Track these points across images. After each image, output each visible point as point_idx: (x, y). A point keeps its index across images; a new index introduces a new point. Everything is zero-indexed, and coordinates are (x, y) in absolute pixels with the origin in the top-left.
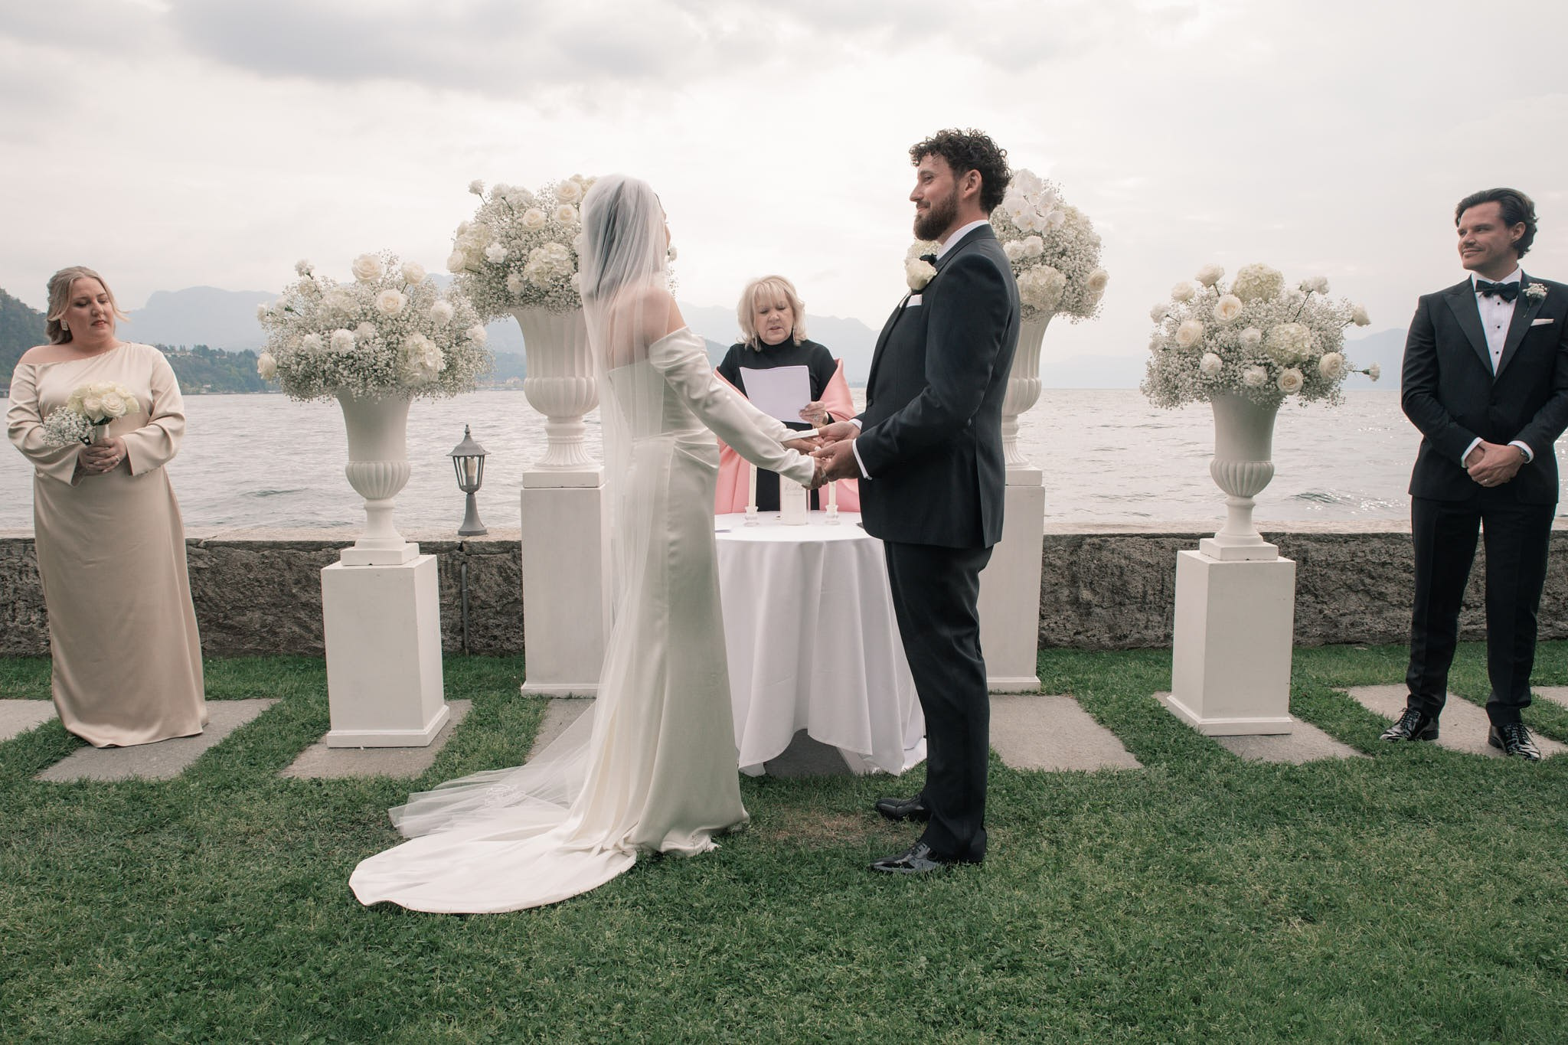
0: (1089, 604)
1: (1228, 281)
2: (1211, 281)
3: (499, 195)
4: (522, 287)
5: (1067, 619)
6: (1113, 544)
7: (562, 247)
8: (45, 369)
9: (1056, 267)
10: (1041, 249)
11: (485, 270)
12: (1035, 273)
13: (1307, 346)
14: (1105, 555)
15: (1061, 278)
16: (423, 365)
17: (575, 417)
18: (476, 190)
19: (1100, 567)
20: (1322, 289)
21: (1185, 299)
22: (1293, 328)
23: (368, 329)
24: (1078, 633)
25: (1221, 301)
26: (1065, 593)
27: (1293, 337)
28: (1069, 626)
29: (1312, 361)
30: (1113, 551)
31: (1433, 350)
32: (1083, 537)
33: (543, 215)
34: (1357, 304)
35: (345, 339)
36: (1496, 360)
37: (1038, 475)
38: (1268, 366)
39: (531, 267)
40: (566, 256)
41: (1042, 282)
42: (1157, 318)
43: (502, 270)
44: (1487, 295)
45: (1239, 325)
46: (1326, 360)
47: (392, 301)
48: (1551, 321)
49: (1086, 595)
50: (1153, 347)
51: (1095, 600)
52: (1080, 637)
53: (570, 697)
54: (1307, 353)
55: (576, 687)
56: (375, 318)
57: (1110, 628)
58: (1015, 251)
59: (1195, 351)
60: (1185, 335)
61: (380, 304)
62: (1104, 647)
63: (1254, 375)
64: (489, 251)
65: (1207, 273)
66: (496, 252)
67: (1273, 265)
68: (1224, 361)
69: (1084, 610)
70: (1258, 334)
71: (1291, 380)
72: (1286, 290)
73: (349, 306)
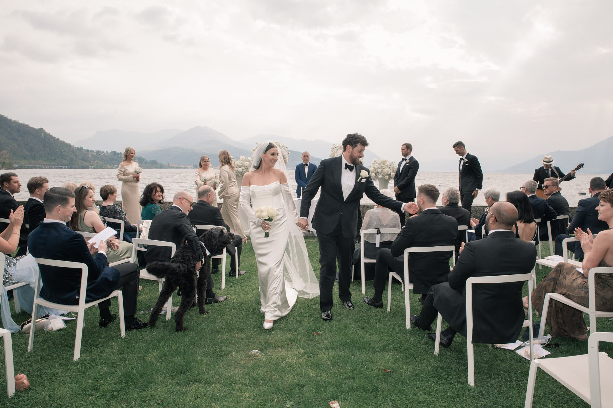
1: (379, 161)
2: (375, 161)
13: (389, 172)
18: (257, 143)
20: (392, 163)
22: (387, 169)
23: (242, 167)
29: (390, 174)
38: (383, 175)
45: (379, 168)
47: (247, 163)
54: (389, 173)
56: (244, 166)
61: (245, 164)
63: (380, 176)
68: (376, 174)
70: (381, 170)
71: (386, 177)
72: (387, 163)
73: (239, 164)
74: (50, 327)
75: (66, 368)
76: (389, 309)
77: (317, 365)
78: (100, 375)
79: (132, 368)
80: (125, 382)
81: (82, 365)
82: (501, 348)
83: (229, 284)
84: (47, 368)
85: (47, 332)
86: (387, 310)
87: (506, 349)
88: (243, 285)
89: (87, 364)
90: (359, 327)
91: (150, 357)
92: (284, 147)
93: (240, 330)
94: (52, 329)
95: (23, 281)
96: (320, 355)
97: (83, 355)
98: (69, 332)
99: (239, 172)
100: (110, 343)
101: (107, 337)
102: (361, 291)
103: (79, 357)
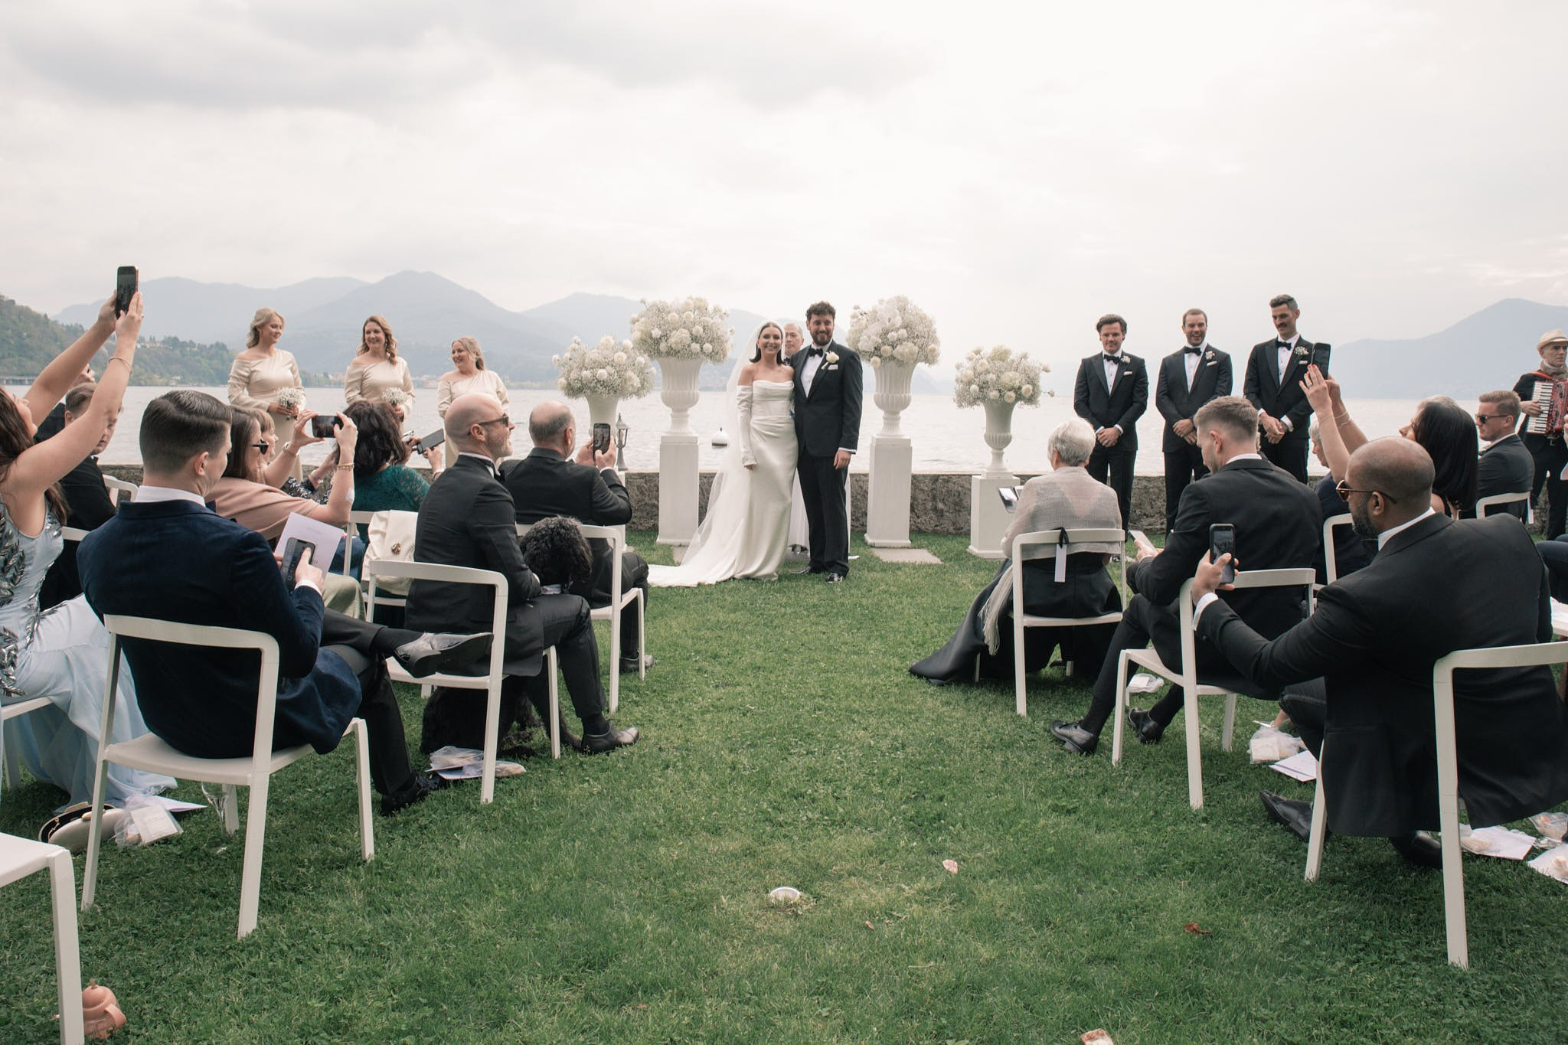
0: (942, 510)
1: (988, 351)
2: (978, 352)
3: (654, 305)
4: (666, 349)
5: (931, 518)
6: (954, 479)
7: (686, 331)
8: (454, 383)
9: (915, 344)
10: (906, 335)
11: (649, 340)
12: (903, 347)
13: (1017, 381)
14: (950, 485)
15: (916, 349)
16: (632, 385)
17: (686, 410)
18: (643, 302)
19: (947, 491)
20: (1025, 357)
21: (970, 359)
22: (1011, 374)
23: (609, 368)
24: (937, 526)
25: (980, 361)
26: (929, 505)
27: (1011, 377)
28: (932, 522)
29: (1020, 388)
30: (954, 483)
31: (1086, 384)
32: (939, 476)
33: (677, 316)
34: (1045, 363)
35: (602, 373)
36: (1110, 389)
37: (909, 441)
38: (1000, 391)
39: (672, 340)
40: (688, 335)
41: (907, 350)
42: (958, 367)
43: (657, 341)
44: (1108, 360)
45: (988, 372)
46: (1024, 388)
47: (621, 357)
48: (1131, 373)
49: (940, 506)
50: (956, 380)
51: (946, 509)
52: (938, 528)
53: (680, 546)
54: (1017, 384)
55: (683, 541)
56: (612, 364)
57: (954, 524)
58: (893, 337)
59: (970, 383)
60: (966, 376)
61: (613, 358)
62: (951, 534)
63: (993, 394)
64: (653, 332)
65: (975, 349)
66: (656, 333)
67: (1007, 346)
68: (981, 388)
69: (940, 514)
70: (994, 377)
71: (1010, 397)
72: (1011, 357)
73: (600, 358)
74: (131, 832)
75: (223, 962)
76: (1116, 755)
77: (990, 928)
78: (338, 982)
79: (434, 957)
80: (424, 1001)
81: (272, 951)
82: (1484, 856)
83: (628, 697)
84: (161, 962)
85: (125, 850)
86: (1109, 758)
87: (1499, 860)
88: (669, 699)
89: (285, 948)
90: (1055, 809)
91: (476, 919)
92: (720, 311)
93: (716, 831)
94: (140, 840)
95: (39, 694)
96: (984, 897)
97: (264, 920)
98: (196, 849)
99: (599, 381)
100: (335, 880)
101: (317, 859)
102: (1014, 708)
103: (253, 925)
